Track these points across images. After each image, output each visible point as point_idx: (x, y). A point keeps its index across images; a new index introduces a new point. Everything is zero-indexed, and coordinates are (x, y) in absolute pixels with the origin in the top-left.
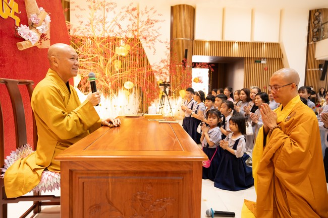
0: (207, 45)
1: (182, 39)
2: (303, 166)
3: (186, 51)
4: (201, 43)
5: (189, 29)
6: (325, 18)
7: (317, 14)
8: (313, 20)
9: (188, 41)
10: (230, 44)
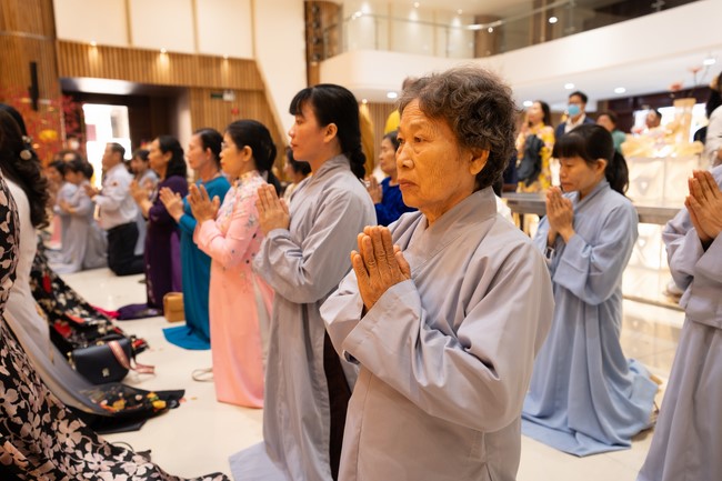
0: (94, 55)
1: (21, 34)
3: (34, 67)
4: (78, 49)
5: (38, 11)
6: (331, 18)
7: (314, 10)
8: (311, 19)
9: (39, 41)
10: (149, 55)
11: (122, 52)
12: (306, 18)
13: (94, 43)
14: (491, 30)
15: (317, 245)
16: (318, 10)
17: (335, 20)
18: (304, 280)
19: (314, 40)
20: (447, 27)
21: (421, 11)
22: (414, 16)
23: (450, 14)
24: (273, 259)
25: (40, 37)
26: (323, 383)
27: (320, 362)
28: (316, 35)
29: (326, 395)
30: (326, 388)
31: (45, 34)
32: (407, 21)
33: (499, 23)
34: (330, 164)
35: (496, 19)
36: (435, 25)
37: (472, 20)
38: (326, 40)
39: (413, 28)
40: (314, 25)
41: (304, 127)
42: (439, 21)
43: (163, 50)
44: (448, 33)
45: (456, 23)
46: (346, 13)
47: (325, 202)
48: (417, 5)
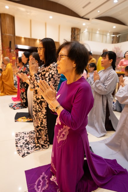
0: (23, 40)
1: (8, 34)
2: (7, 78)
3: (10, 42)
4: (19, 38)
5: (12, 29)
6: (78, 32)
7: (74, 30)
8: (73, 33)
9: (11, 36)
10: (35, 40)
11: (29, 39)
12: (72, 32)
13: (23, 37)
14: (118, 36)
15: (109, 83)
16: (75, 30)
17: (79, 33)
18: (105, 90)
19: (73, 38)
20: (106, 35)
21: (100, 31)
22: (98, 32)
23: (107, 32)
24: (97, 86)
25: (12, 35)
26: (105, 111)
27: (105, 107)
28: (74, 36)
29: (105, 113)
30: (106, 112)
31: (13, 34)
32: (96, 33)
33: (120, 35)
34: (110, 68)
35: (119, 34)
36: (103, 35)
37: (112, 34)
38: (76, 38)
39: (97, 35)
40: (74, 34)
41: (106, 60)
42: (104, 34)
43: (38, 39)
44: (106, 37)
45: (108, 34)
46: (81, 31)
47: (110, 75)
48: (99, 29)
